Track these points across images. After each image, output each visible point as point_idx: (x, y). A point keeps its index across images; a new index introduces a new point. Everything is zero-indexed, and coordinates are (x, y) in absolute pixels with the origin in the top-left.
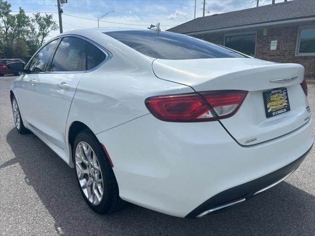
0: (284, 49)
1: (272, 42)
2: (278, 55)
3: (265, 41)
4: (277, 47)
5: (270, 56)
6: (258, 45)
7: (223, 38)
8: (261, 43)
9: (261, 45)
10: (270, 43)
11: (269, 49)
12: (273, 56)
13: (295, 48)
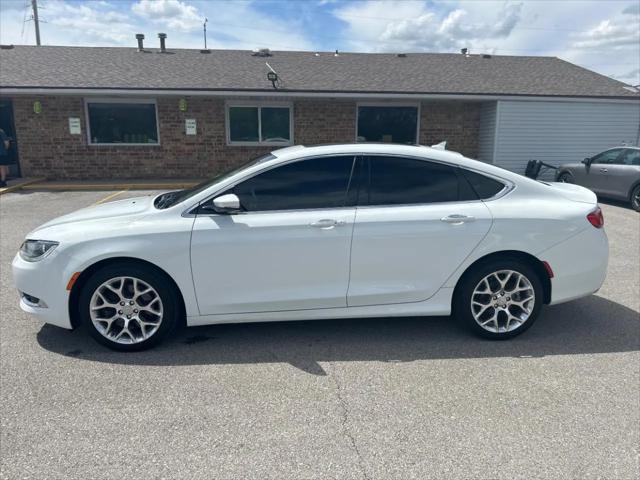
0: (209, 133)
1: (188, 121)
2: (201, 144)
3: (174, 118)
4: (198, 129)
5: (187, 144)
6: (162, 125)
7: (83, 107)
8: (167, 122)
9: (168, 125)
10: (184, 122)
11: (184, 133)
12: (193, 144)
13: (224, 133)
